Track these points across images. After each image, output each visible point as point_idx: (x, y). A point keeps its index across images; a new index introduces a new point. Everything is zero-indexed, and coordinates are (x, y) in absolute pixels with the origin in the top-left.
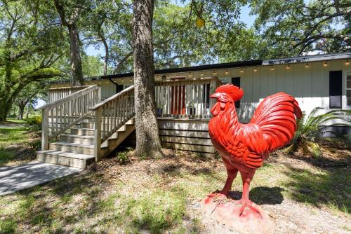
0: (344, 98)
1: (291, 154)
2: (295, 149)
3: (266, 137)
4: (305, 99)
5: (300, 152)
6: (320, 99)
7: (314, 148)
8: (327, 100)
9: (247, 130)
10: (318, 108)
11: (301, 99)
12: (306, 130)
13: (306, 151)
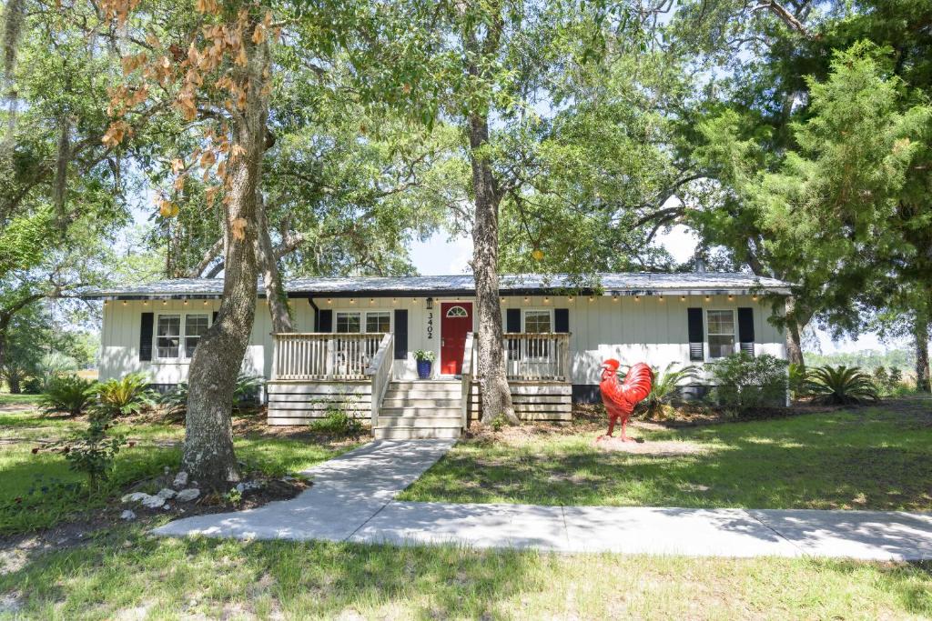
0: (706, 345)
1: (647, 420)
2: (651, 415)
3: (634, 392)
4: (659, 345)
5: (656, 418)
6: (677, 346)
7: (668, 410)
8: (686, 347)
9: (625, 388)
10: (673, 363)
11: (654, 345)
12: (662, 391)
13: (662, 416)
